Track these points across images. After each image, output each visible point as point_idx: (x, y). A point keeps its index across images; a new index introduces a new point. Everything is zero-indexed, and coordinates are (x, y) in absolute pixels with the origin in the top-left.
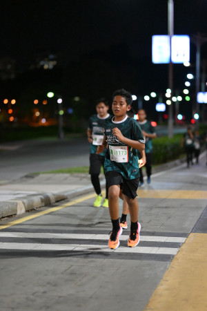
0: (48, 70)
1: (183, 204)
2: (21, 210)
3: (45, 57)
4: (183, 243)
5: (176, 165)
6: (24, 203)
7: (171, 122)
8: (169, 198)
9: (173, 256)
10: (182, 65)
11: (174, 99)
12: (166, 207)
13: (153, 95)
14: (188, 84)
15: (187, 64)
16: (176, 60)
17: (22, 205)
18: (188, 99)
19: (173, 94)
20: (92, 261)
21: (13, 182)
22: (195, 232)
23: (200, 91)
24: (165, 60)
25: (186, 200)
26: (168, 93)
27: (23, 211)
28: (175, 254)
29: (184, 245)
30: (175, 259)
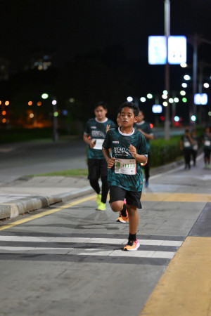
0: (42, 70)
1: (179, 207)
2: (14, 213)
3: (40, 58)
5: (173, 167)
6: (18, 207)
7: (167, 123)
8: (165, 201)
9: (169, 260)
10: (178, 66)
11: (171, 101)
12: (163, 210)
13: (150, 96)
14: (184, 85)
15: (184, 65)
16: (172, 61)
17: (16, 208)
18: (185, 100)
19: (170, 96)
20: (86, 265)
21: (7, 185)
22: (191, 235)
23: (198, 92)
24: (162, 61)
25: (182, 203)
26: (165, 94)
27: (17, 214)
28: (171, 257)
29: (180, 248)
30: (171, 263)
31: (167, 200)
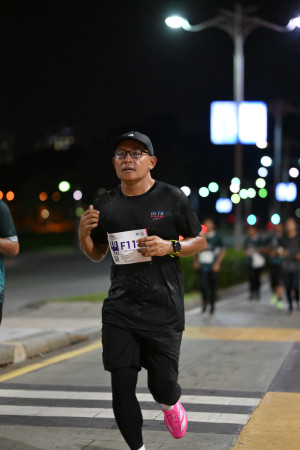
1: (256, 347)
2: (20, 357)
4: (256, 407)
6: (25, 347)
7: (238, 227)
8: (236, 339)
9: (242, 426)
11: (244, 194)
14: (263, 172)
15: (262, 144)
16: (246, 139)
17: (22, 349)
18: (263, 193)
19: (243, 186)
21: (10, 314)
22: (273, 390)
23: (281, 181)
24: (230, 139)
25: (260, 342)
26: (235, 183)
27: (23, 357)
28: (245, 423)
29: (258, 409)
30: (244, 431)
31: (239, 338)
